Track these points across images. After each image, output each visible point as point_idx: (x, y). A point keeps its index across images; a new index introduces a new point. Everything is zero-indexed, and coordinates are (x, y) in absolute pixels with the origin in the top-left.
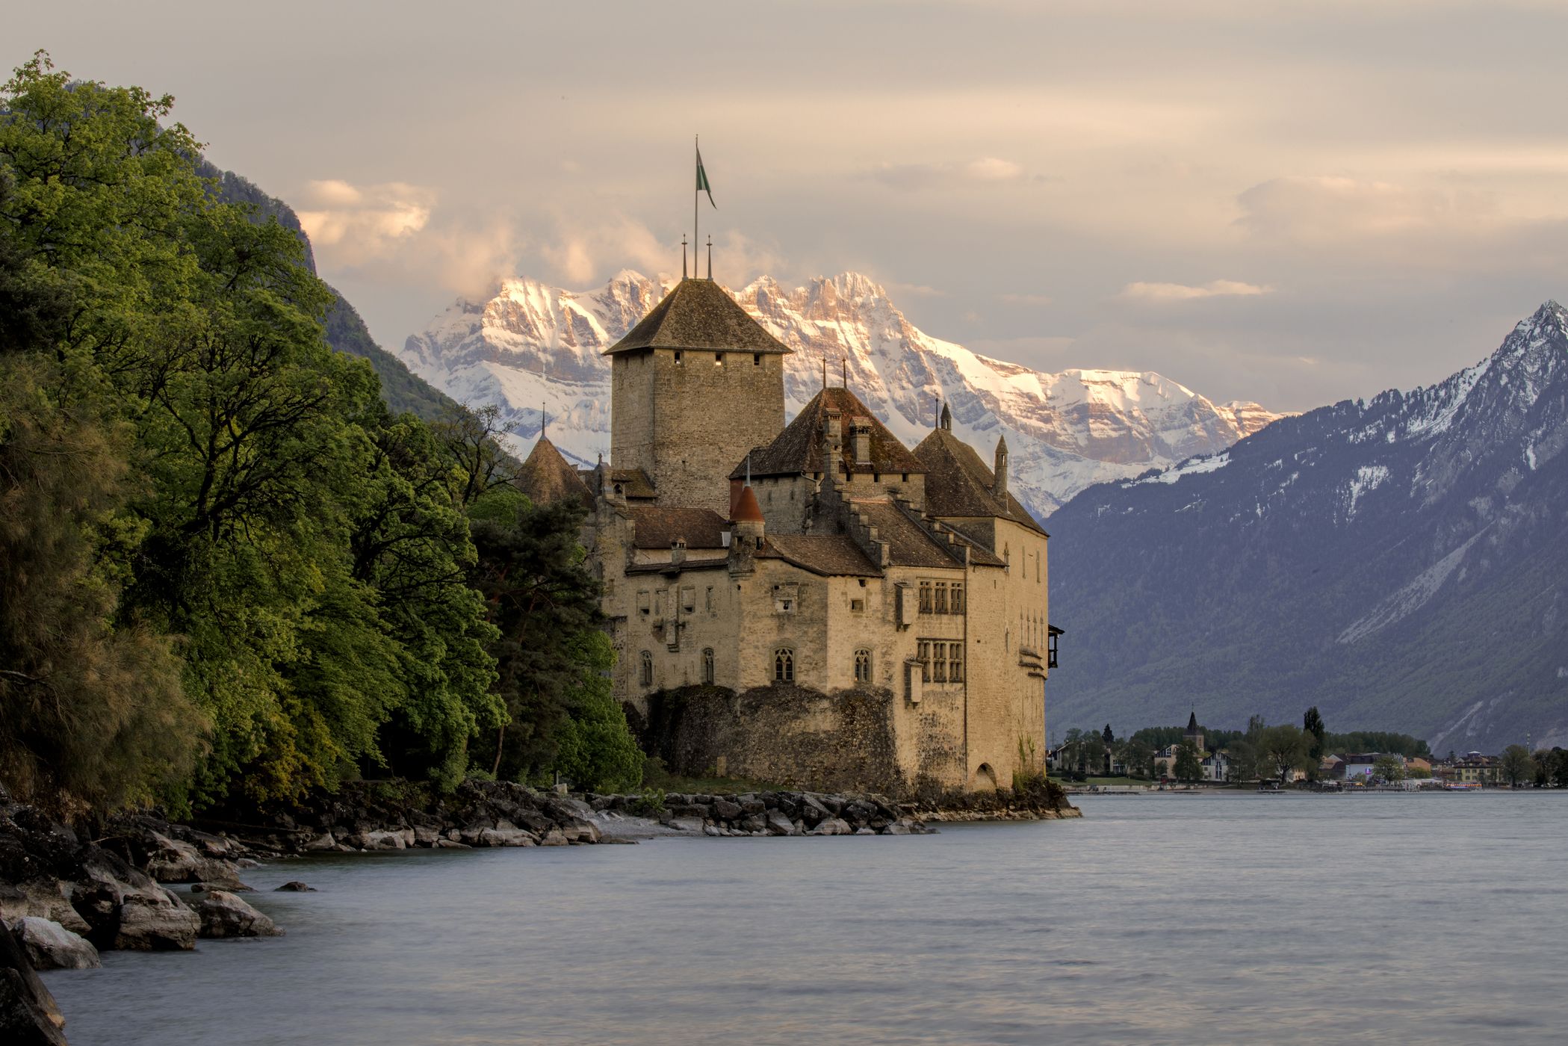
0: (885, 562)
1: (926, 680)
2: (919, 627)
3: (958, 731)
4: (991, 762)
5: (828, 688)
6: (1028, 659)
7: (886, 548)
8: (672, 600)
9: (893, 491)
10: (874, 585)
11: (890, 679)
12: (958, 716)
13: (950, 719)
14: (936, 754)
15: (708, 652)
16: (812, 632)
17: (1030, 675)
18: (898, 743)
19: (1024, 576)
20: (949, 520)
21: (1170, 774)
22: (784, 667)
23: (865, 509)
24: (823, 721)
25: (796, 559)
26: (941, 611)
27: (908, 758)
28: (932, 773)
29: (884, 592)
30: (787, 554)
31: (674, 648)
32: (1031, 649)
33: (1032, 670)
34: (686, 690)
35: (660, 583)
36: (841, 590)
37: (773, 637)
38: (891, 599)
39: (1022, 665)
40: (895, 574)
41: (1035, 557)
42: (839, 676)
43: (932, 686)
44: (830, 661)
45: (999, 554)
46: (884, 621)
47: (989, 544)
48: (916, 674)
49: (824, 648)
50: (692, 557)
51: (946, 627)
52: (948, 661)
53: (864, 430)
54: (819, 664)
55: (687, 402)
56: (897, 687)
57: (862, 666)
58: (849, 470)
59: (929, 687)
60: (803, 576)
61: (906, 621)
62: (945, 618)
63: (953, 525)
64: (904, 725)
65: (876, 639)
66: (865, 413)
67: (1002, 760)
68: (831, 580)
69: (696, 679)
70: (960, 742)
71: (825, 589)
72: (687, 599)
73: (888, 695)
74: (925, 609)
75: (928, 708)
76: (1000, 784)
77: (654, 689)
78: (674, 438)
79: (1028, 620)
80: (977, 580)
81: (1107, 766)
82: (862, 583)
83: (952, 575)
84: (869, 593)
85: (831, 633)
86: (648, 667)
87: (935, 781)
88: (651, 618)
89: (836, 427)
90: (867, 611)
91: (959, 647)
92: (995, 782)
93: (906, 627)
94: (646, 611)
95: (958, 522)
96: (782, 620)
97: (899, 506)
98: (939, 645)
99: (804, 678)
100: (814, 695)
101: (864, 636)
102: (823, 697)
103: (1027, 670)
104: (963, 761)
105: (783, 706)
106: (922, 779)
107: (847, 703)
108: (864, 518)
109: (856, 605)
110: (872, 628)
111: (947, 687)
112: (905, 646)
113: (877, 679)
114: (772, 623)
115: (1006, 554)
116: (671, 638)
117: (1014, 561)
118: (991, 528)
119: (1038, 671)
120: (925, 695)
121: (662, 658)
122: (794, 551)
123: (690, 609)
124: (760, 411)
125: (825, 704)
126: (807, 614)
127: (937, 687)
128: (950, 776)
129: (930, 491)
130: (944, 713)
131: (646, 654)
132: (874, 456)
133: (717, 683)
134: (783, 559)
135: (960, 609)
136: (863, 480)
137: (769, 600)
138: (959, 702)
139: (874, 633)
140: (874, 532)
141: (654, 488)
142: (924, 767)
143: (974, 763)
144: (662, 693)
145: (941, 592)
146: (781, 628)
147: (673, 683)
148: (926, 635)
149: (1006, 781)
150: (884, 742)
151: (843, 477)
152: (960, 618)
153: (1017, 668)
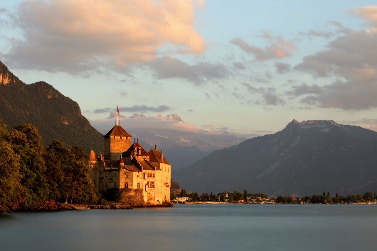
0: (142, 169)
1: (148, 187)
2: (147, 179)
3: (154, 195)
4: (159, 200)
5: (133, 188)
6: (166, 184)
7: (142, 167)
8: (110, 175)
9: (144, 159)
10: (140, 173)
11: (143, 187)
12: (154, 193)
13: (152, 194)
14: (150, 199)
15: (115, 183)
16: (131, 180)
17: (166, 187)
18: (144, 197)
19: (166, 171)
20: (153, 163)
21: (219, 201)
22: (127, 185)
23: (139, 161)
24: (132, 194)
25: (128, 169)
26: (151, 177)
27: (145, 199)
28: (149, 202)
29: (142, 174)
30: (127, 168)
31: (110, 182)
32: (167, 182)
33: (167, 186)
34: (112, 189)
35: (108, 172)
36: (135, 174)
37: (125, 181)
38: (143, 175)
39: (165, 185)
40: (144, 171)
41: (168, 169)
42: (135, 187)
43: (150, 188)
44: (133, 185)
45: (161, 168)
46: (142, 178)
47: (159, 167)
48: (147, 186)
49: (132, 182)
50: (113, 168)
51: (152, 179)
52: (152, 184)
53: (140, 149)
54: (132, 185)
55: (115, 144)
56: (144, 188)
57: (138, 186)
58: (138, 155)
59: (149, 188)
60: (129, 172)
61: (145, 178)
62: (152, 178)
63: (153, 164)
64: (145, 194)
65: (141, 181)
66: (140, 147)
67: (161, 200)
68: (134, 172)
69: (113, 187)
70: (154, 197)
71: (133, 174)
72: (112, 175)
73: (142, 190)
74: (148, 176)
75: (149, 192)
76: (160, 203)
77: (108, 188)
78: (113, 150)
79: (166, 178)
80: (157, 172)
81: (209, 199)
82: (139, 173)
83: (153, 172)
84: (140, 174)
85: (133, 180)
86: (107, 185)
87: (150, 203)
88: (107, 178)
89: (136, 149)
90: (139, 177)
91: (154, 183)
92: (159, 202)
93: (145, 179)
94: (106, 177)
95: (154, 163)
96: (126, 178)
97: (146, 161)
98: (151, 182)
99: (129, 187)
100: (131, 190)
101: (139, 181)
102: (132, 190)
103: (165, 186)
104: (154, 200)
105: (126, 191)
106: (148, 203)
107: (136, 191)
108: (139, 163)
109: (138, 176)
110: (140, 179)
111: (152, 188)
112: (145, 182)
113: (141, 187)
114: (125, 179)
115: (162, 168)
116: (110, 181)
117: (164, 169)
118: (159, 164)
119: (168, 186)
120: (148, 190)
121: (109, 184)
122: (128, 168)
123: (113, 176)
124: (127, 146)
125: (133, 191)
126: (130, 177)
127: (150, 189)
128: (152, 202)
129: (150, 158)
130: (151, 192)
131: (106, 183)
132: (142, 153)
133: (117, 188)
134: (126, 169)
135: (154, 176)
136: (140, 157)
137: (124, 175)
138: (154, 191)
139: (140, 180)
140: (141, 165)
141: (110, 157)
142: (148, 201)
143: (156, 200)
144: (109, 189)
145: (151, 174)
146: (126, 179)
147: (110, 188)
148: (149, 180)
149: (161, 203)
150: (142, 197)
151: (137, 156)
152: (154, 178)
153: (164, 185)
